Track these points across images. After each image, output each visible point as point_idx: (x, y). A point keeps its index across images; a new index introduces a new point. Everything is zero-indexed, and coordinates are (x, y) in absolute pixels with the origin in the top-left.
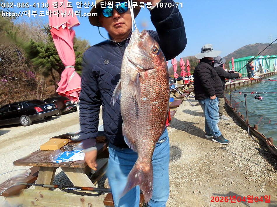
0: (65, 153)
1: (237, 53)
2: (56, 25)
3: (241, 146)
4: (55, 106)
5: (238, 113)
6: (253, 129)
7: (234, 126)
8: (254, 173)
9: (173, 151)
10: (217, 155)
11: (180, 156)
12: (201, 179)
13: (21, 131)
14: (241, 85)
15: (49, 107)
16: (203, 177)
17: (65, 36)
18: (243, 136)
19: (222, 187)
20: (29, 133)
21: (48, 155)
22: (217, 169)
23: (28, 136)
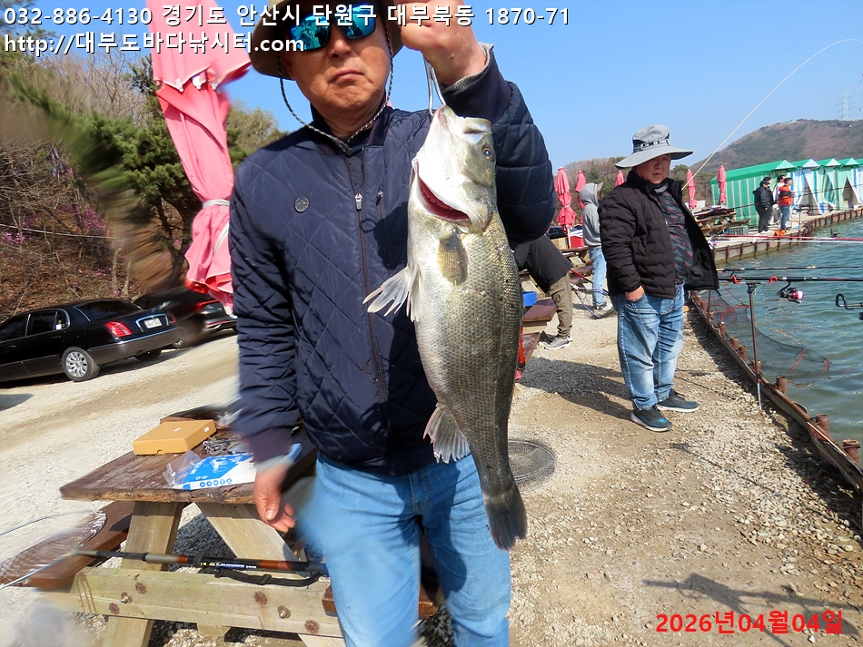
0: (208, 462)
1: (736, 151)
2: (176, 76)
3: (735, 442)
4: (170, 319)
5: (731, 340)
6: (771, 390)
7: (717, 381)
8: (767, 520)
9: (530, 454)
10: (663, 468)
11: (551, 470)
12: (610, 537)
13: (65, 398)
14: (747, 251)
15: (150, 321)
16: (618, 532)
17: (204, 110)
18: (741, 410)
19: (672, 560)
20: (91, 403)
21: (157, 468)
22: (659, 507)
23: (89, 414)
